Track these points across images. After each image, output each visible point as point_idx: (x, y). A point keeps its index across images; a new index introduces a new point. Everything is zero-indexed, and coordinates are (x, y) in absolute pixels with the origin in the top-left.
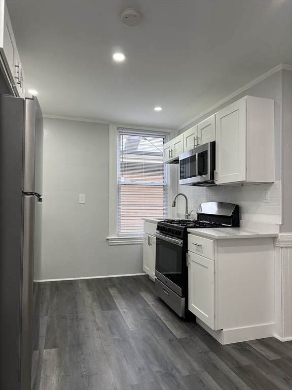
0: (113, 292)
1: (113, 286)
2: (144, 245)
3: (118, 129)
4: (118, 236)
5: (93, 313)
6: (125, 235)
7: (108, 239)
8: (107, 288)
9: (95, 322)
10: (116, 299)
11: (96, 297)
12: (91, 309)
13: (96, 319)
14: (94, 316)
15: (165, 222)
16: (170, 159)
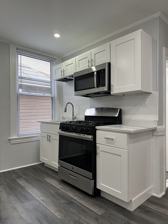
0: (22, 182)
1: (19, 177)
2: (41, 141)
3: (17, 49)
4: (18, 136)
5: (15, 208)
6: (24, 135)
7: (10, 139)
8: (14, 180)
9: (21, 218)
10: (28, 189)
11: (9, 190)
12: (11, 205)
13: (22, 215)
14: (17, 211)
15: (66, 122)
16: (61, 77)
